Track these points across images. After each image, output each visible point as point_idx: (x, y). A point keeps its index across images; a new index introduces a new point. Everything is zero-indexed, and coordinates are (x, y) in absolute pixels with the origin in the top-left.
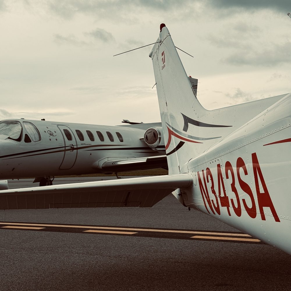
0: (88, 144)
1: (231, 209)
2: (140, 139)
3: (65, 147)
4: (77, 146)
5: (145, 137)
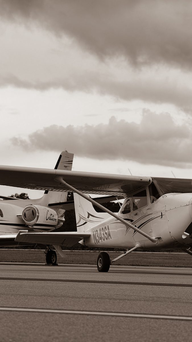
1: (102, 240)
2: (17, 216)
5: (23, 214)
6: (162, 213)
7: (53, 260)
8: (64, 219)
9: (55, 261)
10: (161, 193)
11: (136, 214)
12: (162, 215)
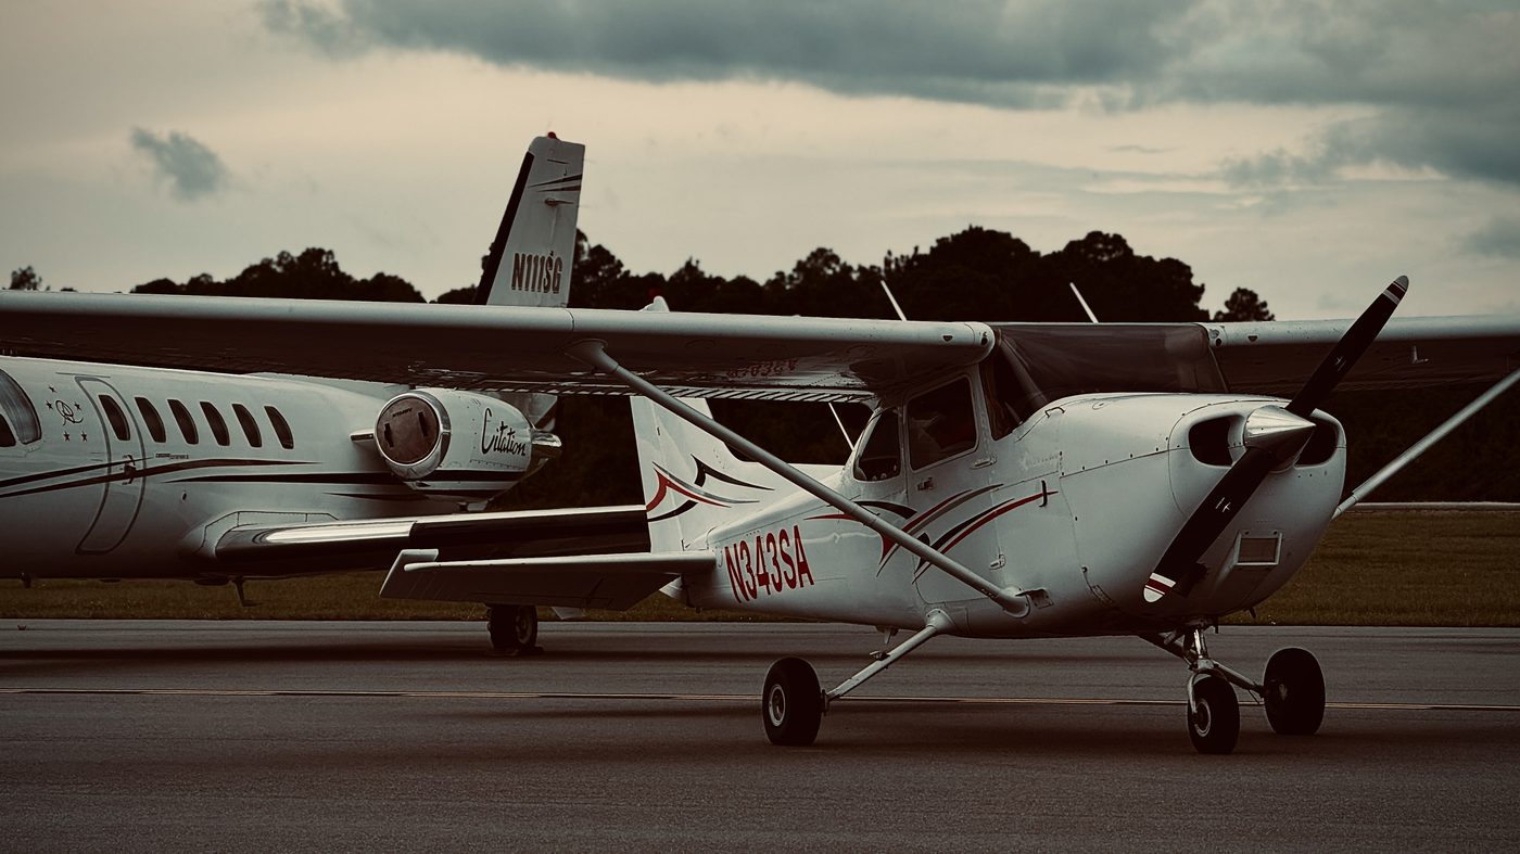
0: (177, 457)
1: (772, 587)
2: (354, 438)
3: (110, 465)
4: (145, 464)
5: (378, 430)
6: (1043, 482)
7: (524, 632)
8: (557, 443)
9: (529, 633)
10: (1037, 394)
11: (927, 485)
12: (1045, 494)
